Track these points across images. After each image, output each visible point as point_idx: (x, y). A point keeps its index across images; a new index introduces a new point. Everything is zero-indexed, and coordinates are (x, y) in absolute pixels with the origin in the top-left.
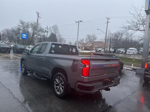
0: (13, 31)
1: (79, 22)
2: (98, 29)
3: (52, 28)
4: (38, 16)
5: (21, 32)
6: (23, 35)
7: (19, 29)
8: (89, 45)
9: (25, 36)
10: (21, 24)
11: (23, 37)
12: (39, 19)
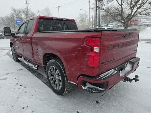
0: (8, 18)
1: (58, 7)
2: (80, 10)
3: (44, 11)
4: (27, 3)
5: (15, 19)
6: (17, 22)
7: (13, 17)
8: (81, 24)
9: (20, 23)
10: (14, 12)
11: (18, 24)
12: (28, 5)
